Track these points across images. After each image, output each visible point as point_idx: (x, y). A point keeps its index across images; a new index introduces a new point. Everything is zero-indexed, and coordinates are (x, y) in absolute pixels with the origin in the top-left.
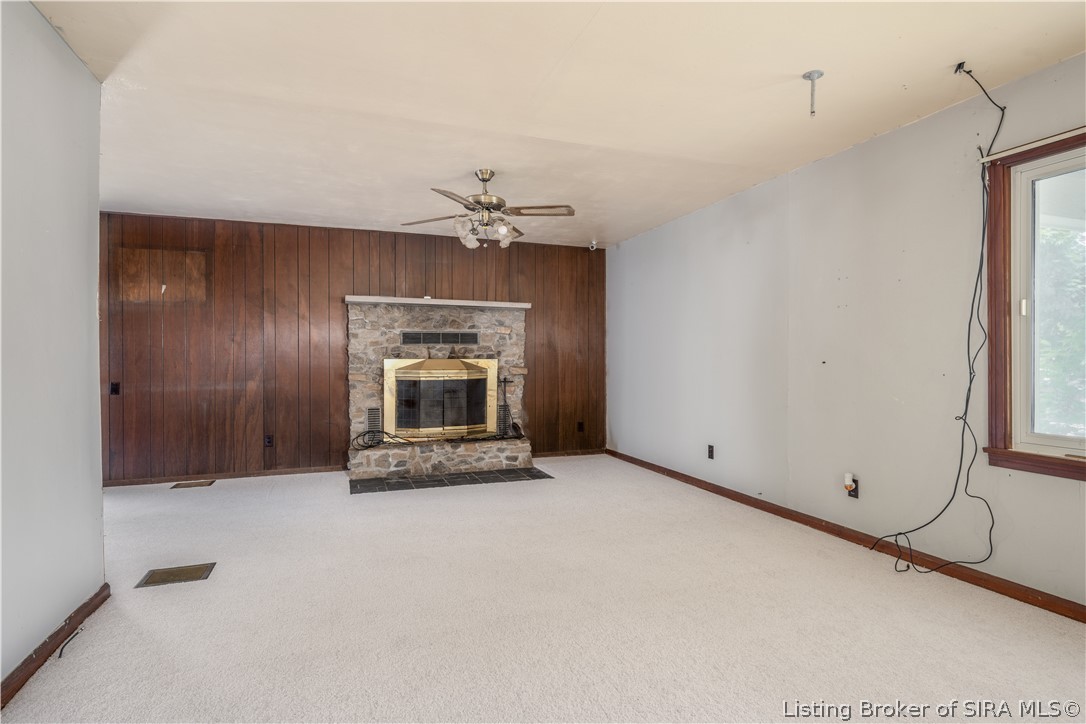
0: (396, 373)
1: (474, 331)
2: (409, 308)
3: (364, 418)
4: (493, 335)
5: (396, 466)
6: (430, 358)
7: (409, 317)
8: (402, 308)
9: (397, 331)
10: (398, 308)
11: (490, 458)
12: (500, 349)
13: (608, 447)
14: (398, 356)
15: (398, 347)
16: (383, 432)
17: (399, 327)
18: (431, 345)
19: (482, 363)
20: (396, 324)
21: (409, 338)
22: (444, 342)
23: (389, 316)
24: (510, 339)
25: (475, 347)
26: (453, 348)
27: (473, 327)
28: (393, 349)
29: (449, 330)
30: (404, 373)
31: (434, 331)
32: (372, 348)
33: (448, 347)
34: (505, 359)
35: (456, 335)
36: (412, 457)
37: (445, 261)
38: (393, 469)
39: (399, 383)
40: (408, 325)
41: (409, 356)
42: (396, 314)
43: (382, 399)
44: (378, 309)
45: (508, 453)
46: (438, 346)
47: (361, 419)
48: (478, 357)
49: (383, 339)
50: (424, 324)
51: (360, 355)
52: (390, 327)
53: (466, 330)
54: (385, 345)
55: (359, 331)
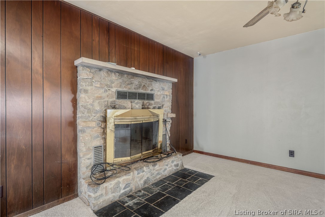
0: (115, 119)
1: (152, 92)
2: (121, 73)
3: (91, 155)
4: (160, 95)
5: (124, 189)
6: (132, 109)
7: (121, 81)
8: (117, 74)
9: (114, 90)
10: (115, 74)
11: (169, 167)
12: (163, 103)
13: (194, 149)
14: (114, 108)
15: (114, 101)
16: (106, 163)
17: (115, 87)
18: (133, 100)
19: (156, 111)
20: (113, 85)
21: (121, 95)
22: (139, 99)
23: (109, 78)
24: (167, 98)
25: (152, 102)
26: (143, 102)
27: (152, 90)
28: (112, 103)
29: (141, 91)
30: (119, 119)
31: (133, 91)
32: (97, 101)
33: (141, 102)
34: (164, 109)
35: (144, 94)
36: (133, 179)
37: (136, 49)
38: (122, 191)
39: (117, 126)
40: (120, 86)
41: (121, 108)
42: (114, 77)
43: (105, 139)
44: (102, 72)
45: (175, 163)
46: (136, 101)
47: (88, 156)
48: (154, 108)
49: (104, 95)
50: (129, 86)
51: (89, 106)
52: (110, 87)
53: (149, 92)
54: (106, 99)
55: (89, 88)
